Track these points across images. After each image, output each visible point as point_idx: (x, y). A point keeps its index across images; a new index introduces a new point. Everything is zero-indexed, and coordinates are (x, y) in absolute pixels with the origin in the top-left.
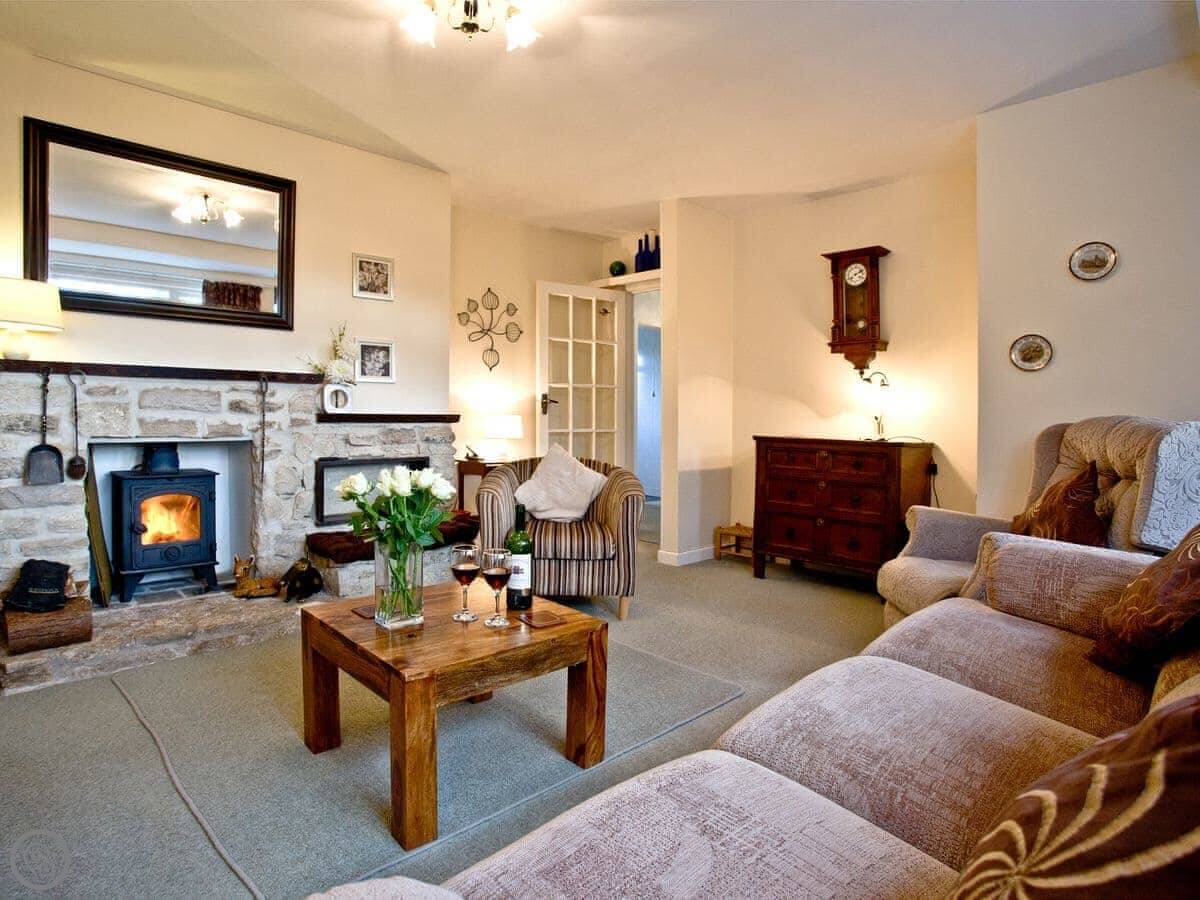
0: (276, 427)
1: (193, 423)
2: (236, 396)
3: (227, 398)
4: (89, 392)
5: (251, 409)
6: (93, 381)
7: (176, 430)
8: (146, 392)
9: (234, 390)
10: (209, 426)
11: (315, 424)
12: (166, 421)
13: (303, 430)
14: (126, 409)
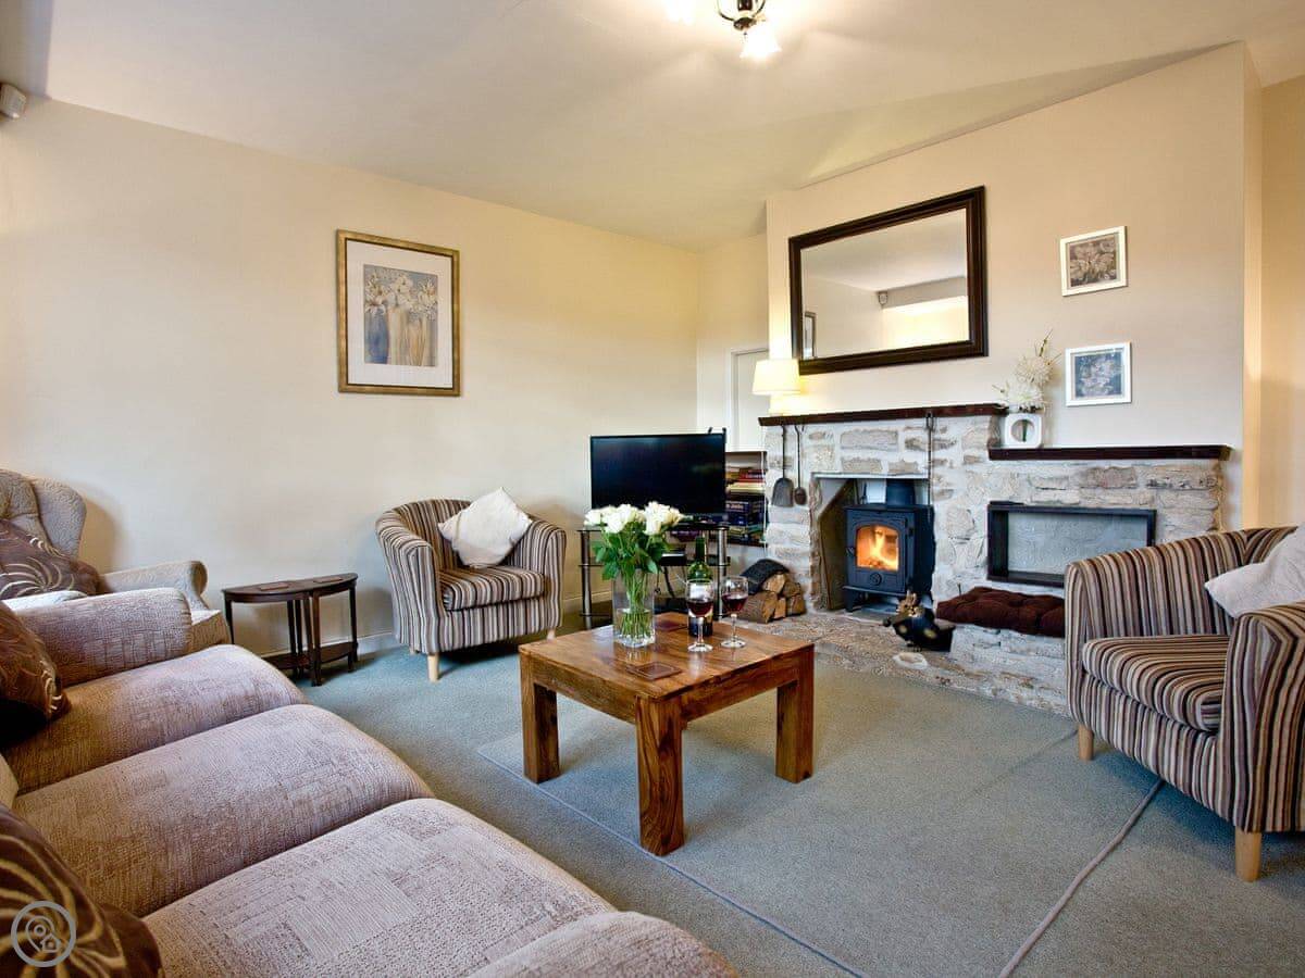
0: (948, 464)
1: (879, 461)
2: (911, 435)
3: (903, 436)
4: (811, 437)
5: (922, 447)
6: (811, 428)
7: (865, 467)
9: (909, 428)
10: (890, 464)
11: (988, 460)
12: (858, 460)
13: (976, 468)
14: (831, 448)
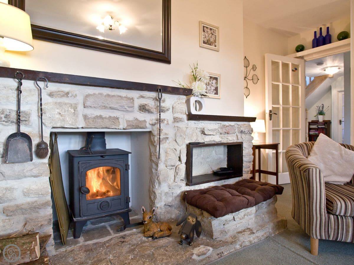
0: (166, 122)
1: (118, 118)
2: (143, 101)
3: (138, 102)
4: (51, 95)
5: (152, 110)
6: (53, 87)
7: (107, 123)
8: (87, 96)
9: (142, 97)
10: (128, 121)
11: (186, 121)
12: (101, 117)
13: (180, 125)
14: (75, 108)
